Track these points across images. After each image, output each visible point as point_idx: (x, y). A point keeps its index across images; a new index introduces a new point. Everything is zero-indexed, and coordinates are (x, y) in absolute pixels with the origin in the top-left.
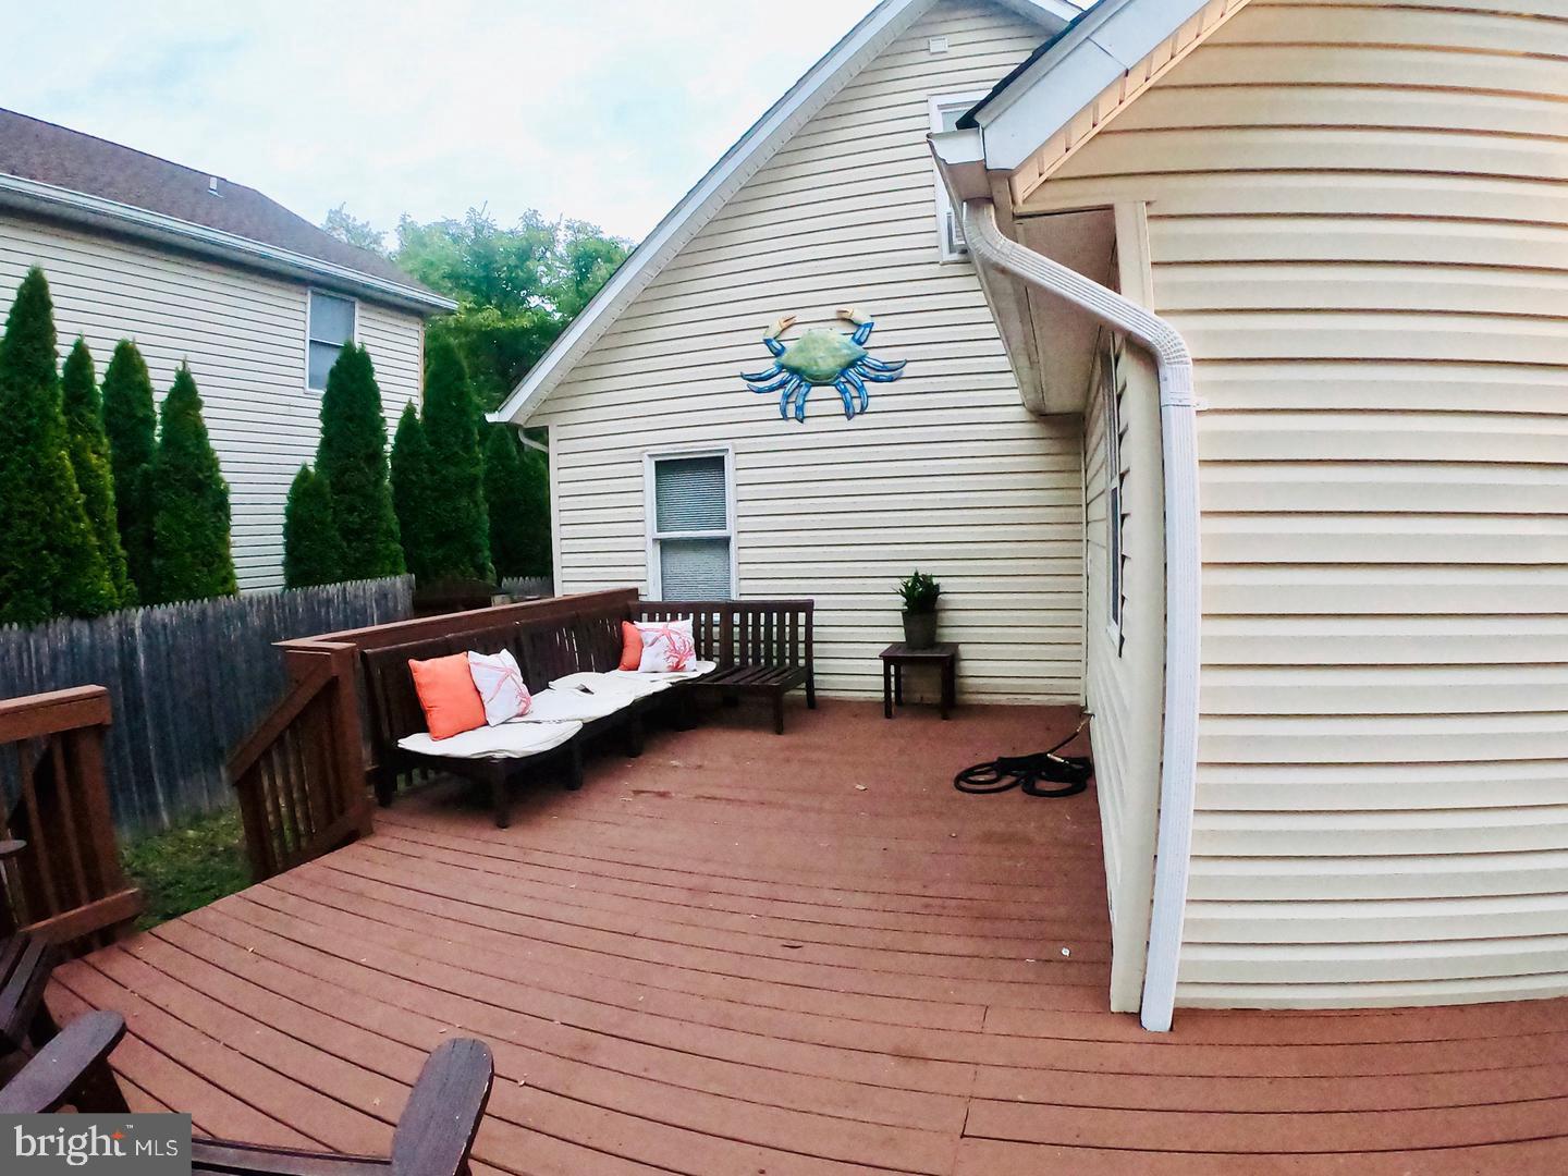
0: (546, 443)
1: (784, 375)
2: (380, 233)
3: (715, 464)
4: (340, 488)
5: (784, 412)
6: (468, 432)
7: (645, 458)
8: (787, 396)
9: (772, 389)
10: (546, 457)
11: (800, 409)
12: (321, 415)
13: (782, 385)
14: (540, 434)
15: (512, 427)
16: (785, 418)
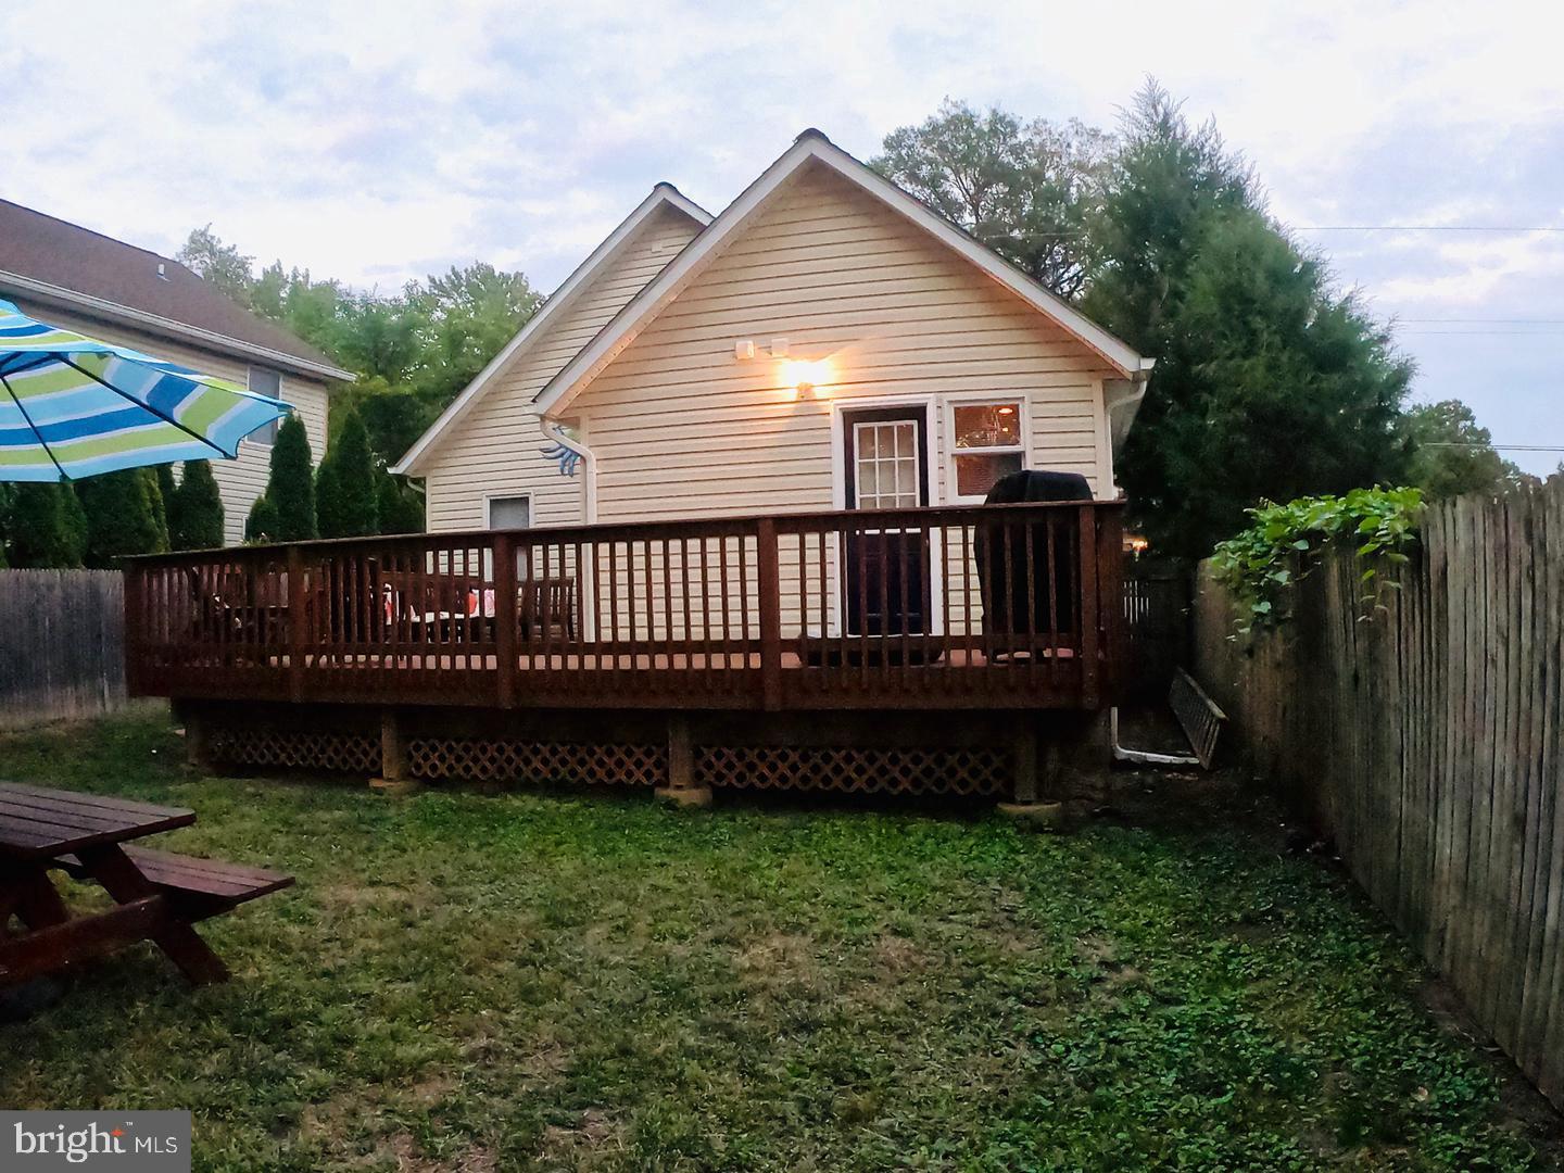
0: (424, 488)
1: (562, 450)
2: (247, 258)
3: (524, 501)
4: (284, 511)
5: (562, 471)
6: (367, 477)
7: (484, 498)
8: (564, 463)
9: (556, 458)
10: (423, 497)
11: (571, 469)
12: (271, 463)
13: (562, 455)
14: (420, 481)
15: (401, 479)
16: (563, 474)
